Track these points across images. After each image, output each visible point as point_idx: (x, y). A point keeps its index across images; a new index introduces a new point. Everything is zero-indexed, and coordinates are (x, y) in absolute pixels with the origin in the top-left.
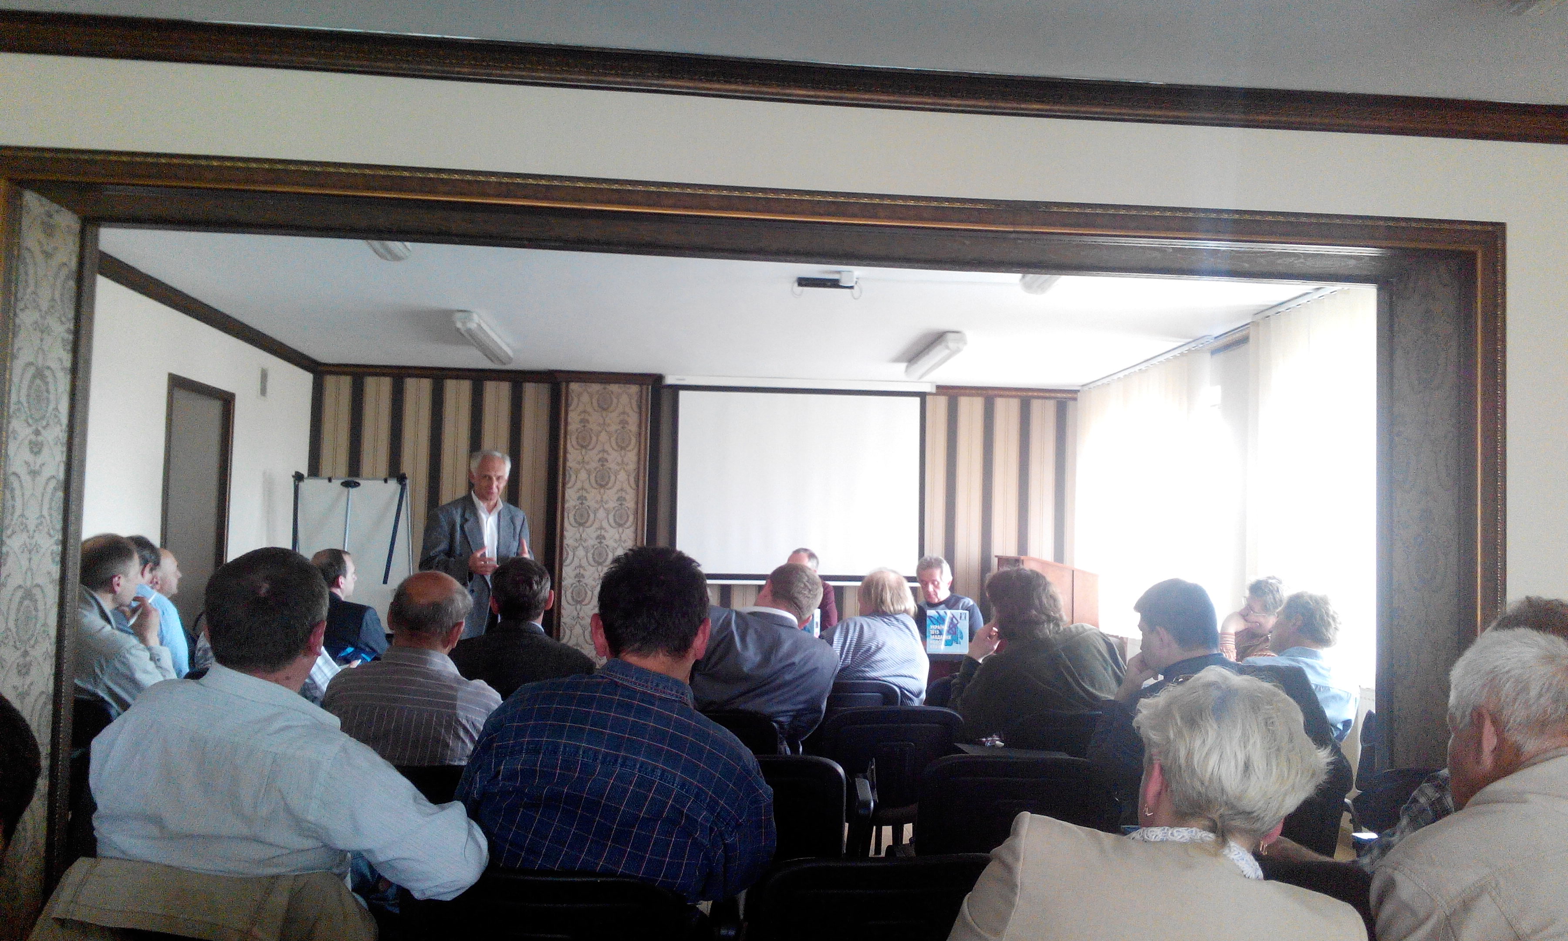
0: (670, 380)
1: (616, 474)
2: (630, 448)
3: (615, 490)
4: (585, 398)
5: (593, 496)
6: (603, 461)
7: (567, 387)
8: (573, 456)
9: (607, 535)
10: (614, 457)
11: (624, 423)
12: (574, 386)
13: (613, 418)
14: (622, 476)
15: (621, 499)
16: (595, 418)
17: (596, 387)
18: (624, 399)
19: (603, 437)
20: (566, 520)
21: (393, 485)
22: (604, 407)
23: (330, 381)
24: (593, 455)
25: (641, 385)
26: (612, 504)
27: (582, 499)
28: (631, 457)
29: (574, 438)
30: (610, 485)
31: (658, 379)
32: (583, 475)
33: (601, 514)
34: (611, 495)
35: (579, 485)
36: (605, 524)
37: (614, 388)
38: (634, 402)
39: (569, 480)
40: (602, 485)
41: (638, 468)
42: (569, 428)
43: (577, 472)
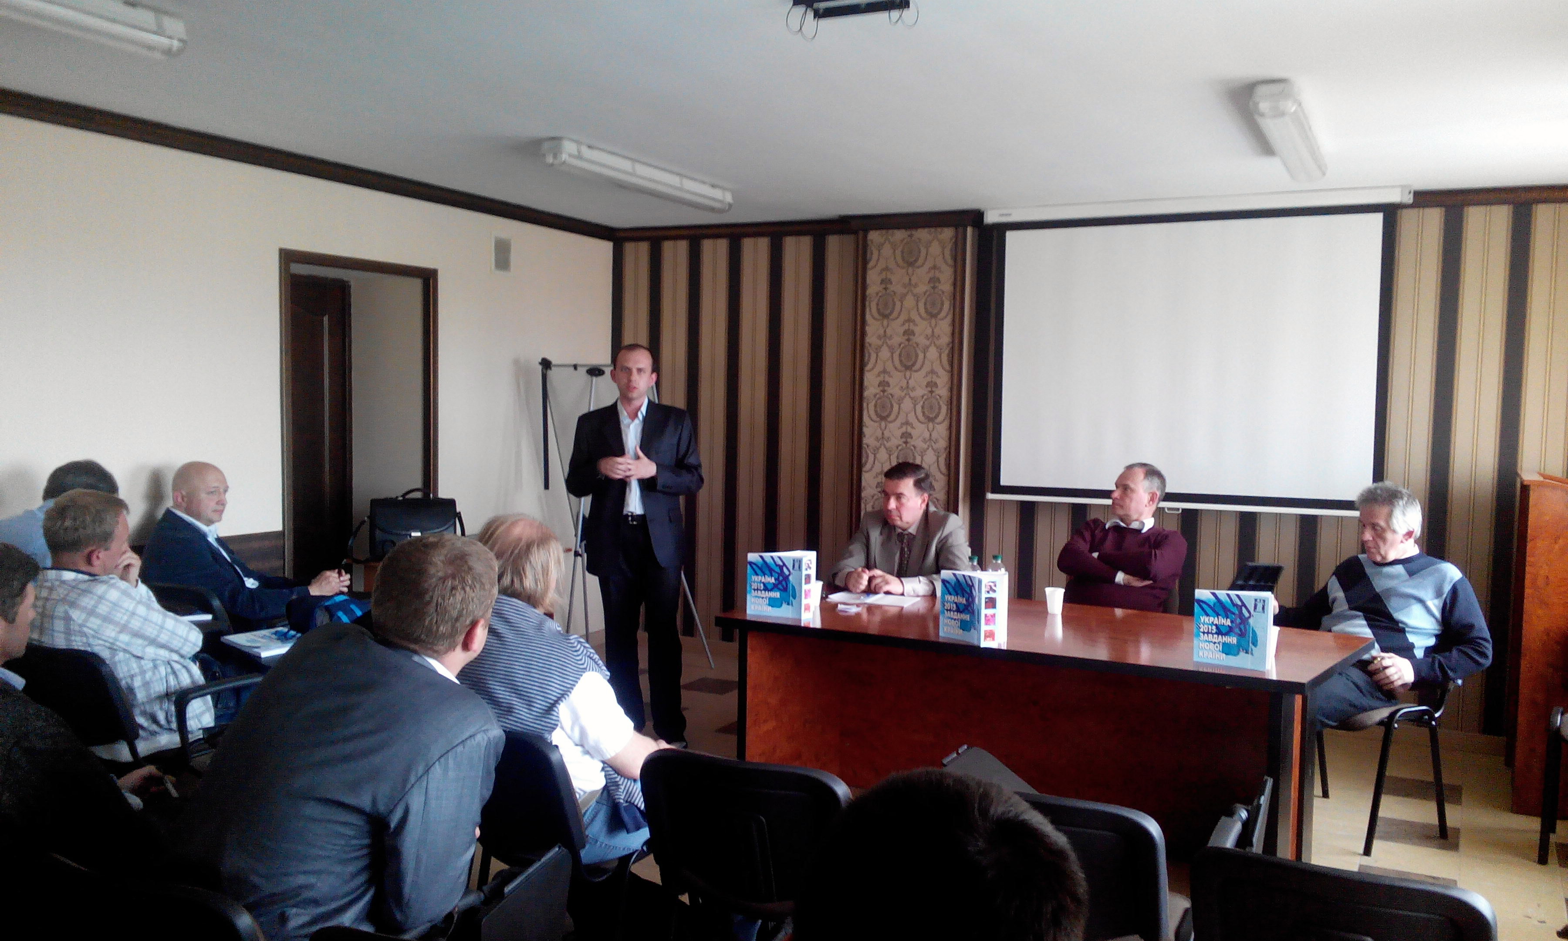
0: (991, 218)
1: (925, 350)
2: (943, 314)
3: (923, 372)
4: (887, 250)
5: (896, 380)
6: (909, 333)
7: (865, 237)
8: (873, 328)
9: (914, 433)
10: (922, 328)
11: (934, 281)
12: (874, 236)
13: (922, 274)
14: (933, 353)
15: (932, 385)
16: (898, 277)
17: (899, 235)
18: (935, 248)
19: (909, 301)
20: (865, 413)
22: (910, 263)
23: (630, 249)
24: (896, 328)
25: (956, 227)
26: (920, 392)
27: (884, 385)
28: (944, 327)
29: (873, 305)
30: (917, 366)
31: (975, 217)
32: (885, 353)
33: (907, 404)
34: (918, 379)
35: (880, 366)
36: (912, 418)
37: (923, 234)
38: (947, 252)
39: (869, 360)
40: (908, 367)
41: (953, 342)
42: (868, 292)
43: (878, 349)
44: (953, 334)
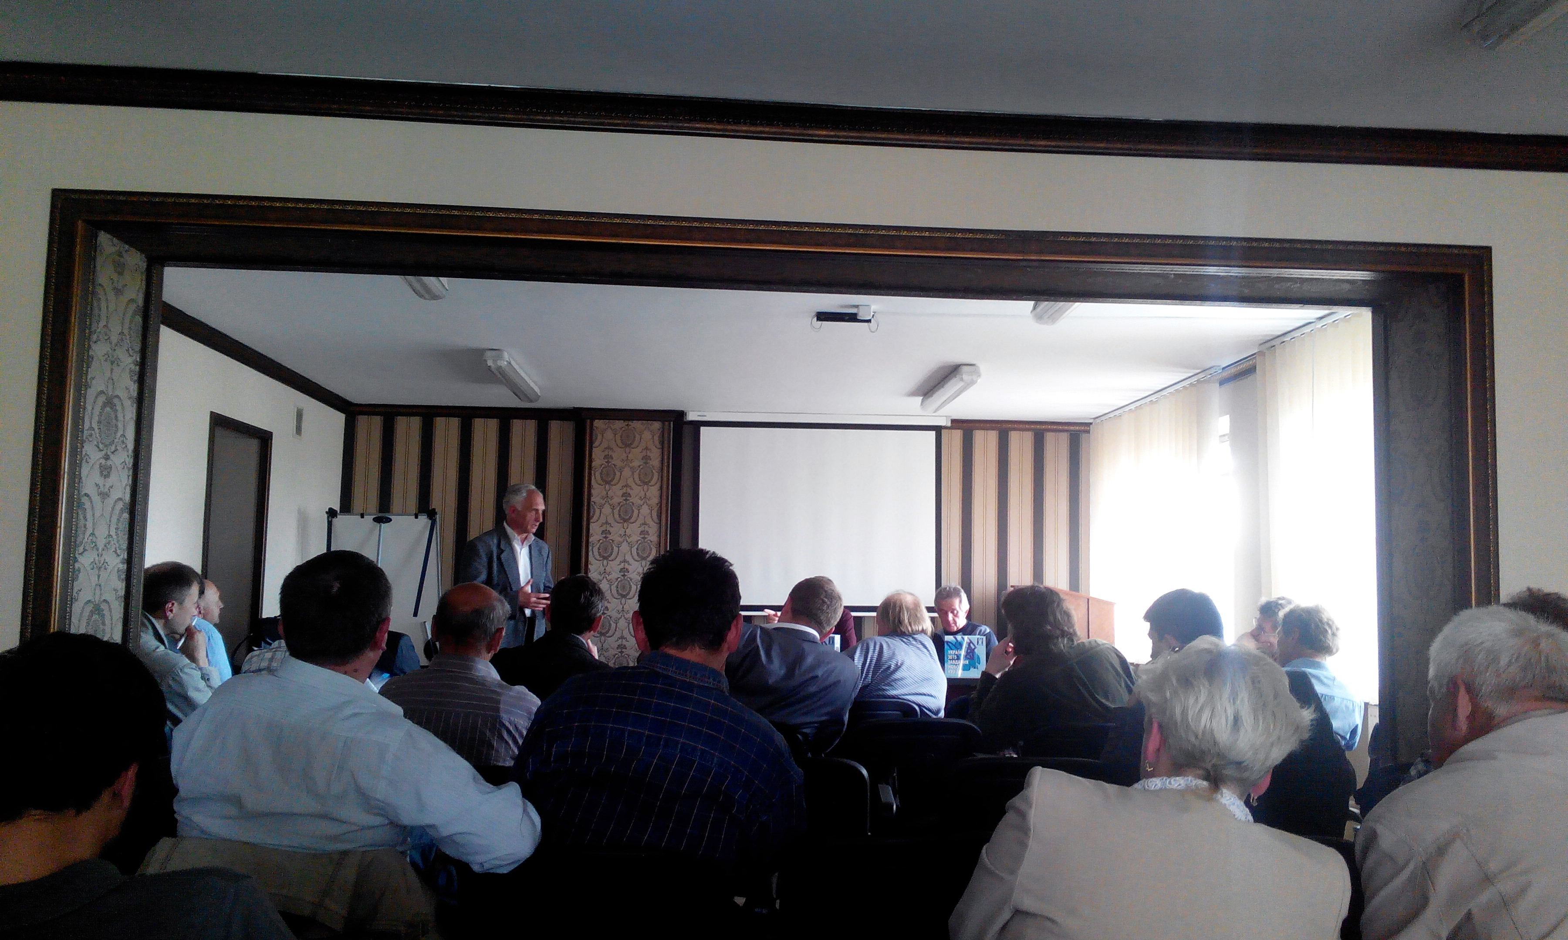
0: (692, 416)
1: (639, 508)
2: (653, 482)
3: (638, 524)
4: (609, 435)
5: (616, 530)
6: (626, 495)
7: (592, 424)
8: (597, 492)
9: (630, 568)
10: (636, 492)
11: (646, 459)
12: (598, 423)
13: (636, 453)
14: (645, 510)
15: (644, 533)
16: (618, 456)
17: (619, 424)
18: (647, 435)
19: (627, 472)
20: (590, 554)
21: (424, 520)
22: (627, 444)
23: (362, 422)
24: (616, 492)
25: (663, 422)
26: (635, 538)
27: (606, 533)
28: (654, 492)
29: (598, 473)
30: (632, 520)
31: (678, 416)
32: (607, 510)
33: (625, 547)
34: (634, 530)
35: (603, 519)
36: (628, 558)
37: (637, 425)
38: (656, 438)
39: (594, 514)
40: (625, 519)
41: (661, 502)
42: (593, 464)
43: (601, 507)
44: (661, 497)
